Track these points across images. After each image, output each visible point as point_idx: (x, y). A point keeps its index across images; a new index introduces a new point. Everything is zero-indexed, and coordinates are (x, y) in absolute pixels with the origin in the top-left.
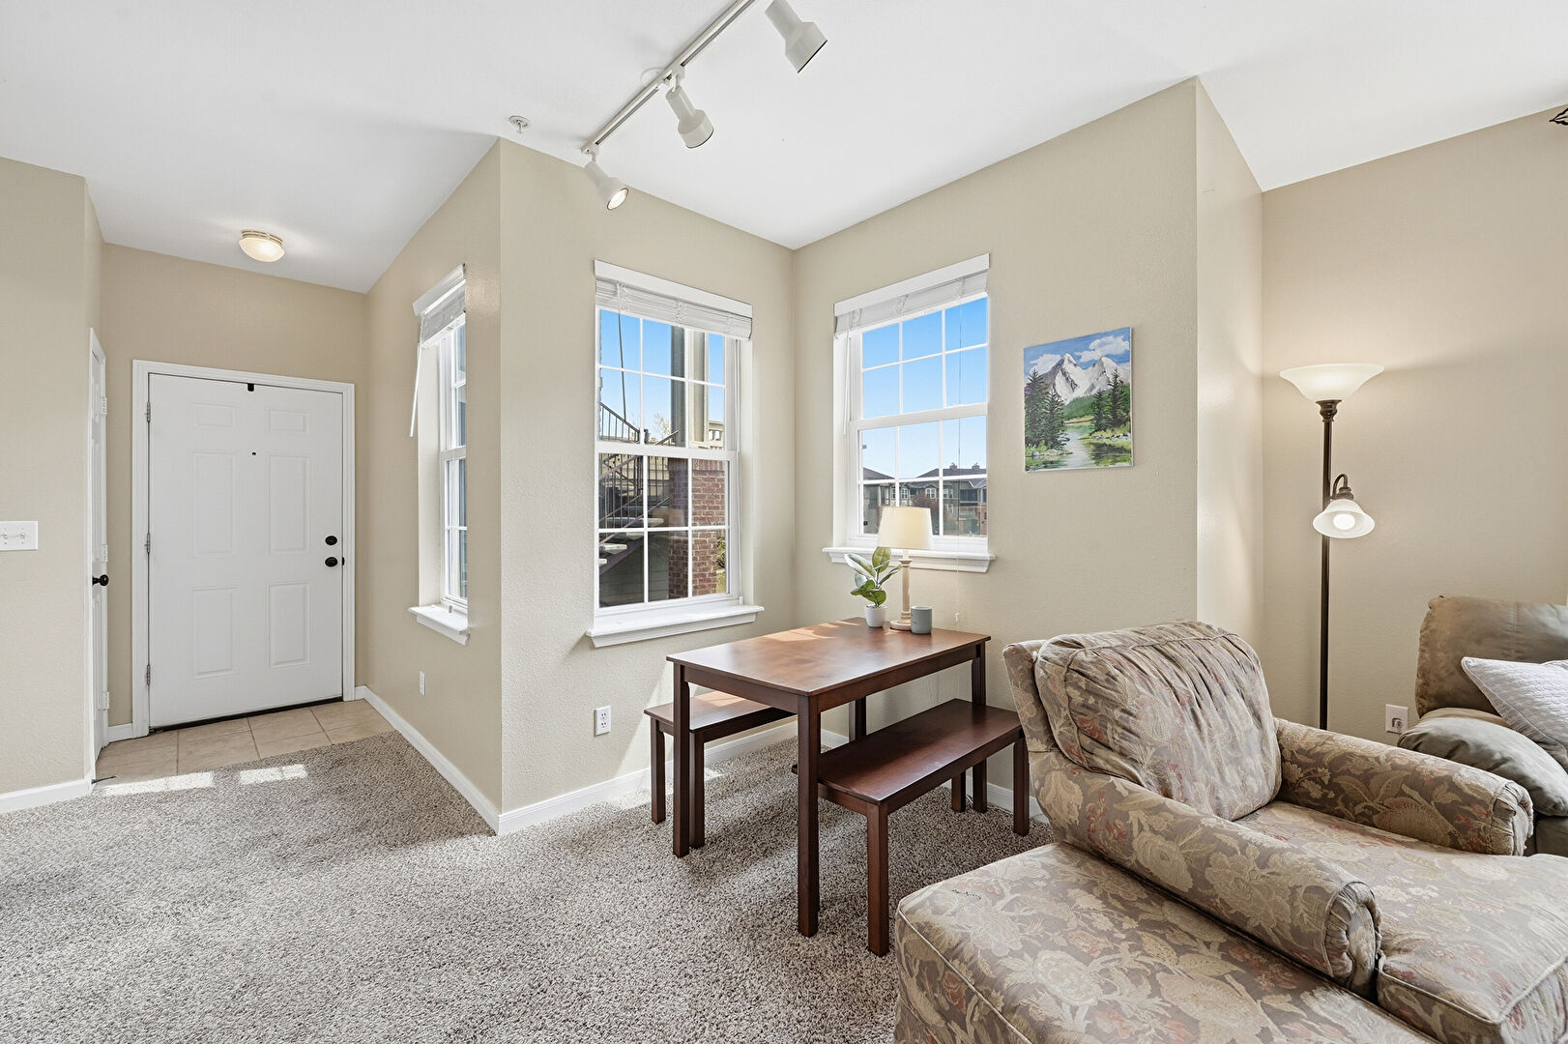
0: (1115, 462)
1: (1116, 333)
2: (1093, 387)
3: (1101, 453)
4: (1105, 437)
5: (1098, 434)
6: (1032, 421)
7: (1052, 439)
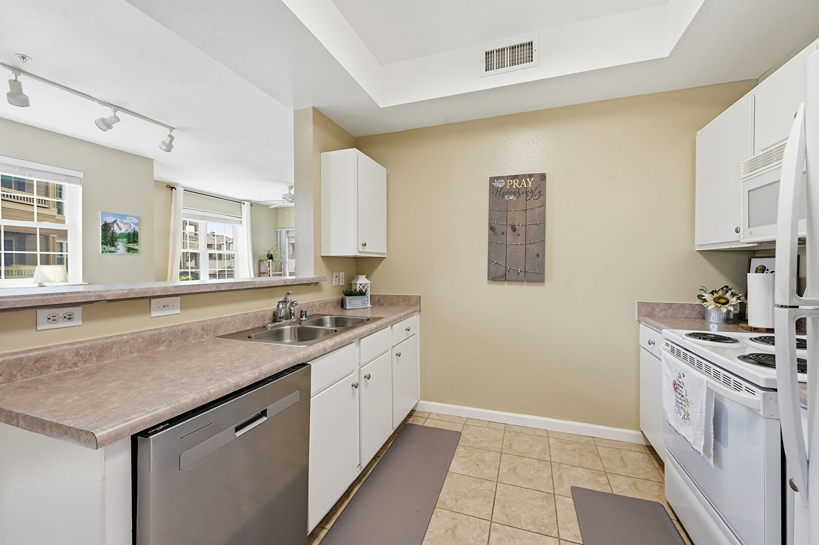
0: (134, 253)
1: (135, 217)
2: (127, 230)
3: (129, 250)
4: (131, 245)
5: (129, 244)
6: (104, 237)
7: (113, 244)
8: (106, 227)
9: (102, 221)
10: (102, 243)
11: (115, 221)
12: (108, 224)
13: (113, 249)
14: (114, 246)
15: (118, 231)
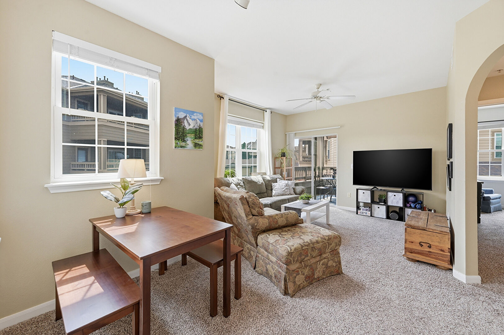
0: (199, 148)
2: (194, 126)
3: (196, 145)
4: (197, 141)
5: (195, 140)
6: (177, 132)
7: (183, 139)
8: (178, 122)
9: (175, 116)
10: (176, 138)
11: (186, 117)
12: (180, 119)
13: (183, 144)
14: (184, 141)
15: (187, 127)
